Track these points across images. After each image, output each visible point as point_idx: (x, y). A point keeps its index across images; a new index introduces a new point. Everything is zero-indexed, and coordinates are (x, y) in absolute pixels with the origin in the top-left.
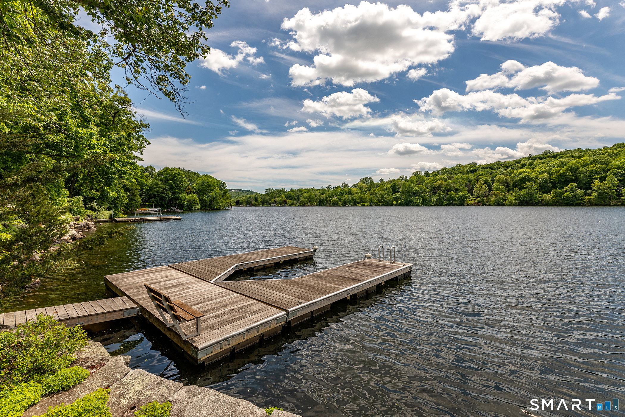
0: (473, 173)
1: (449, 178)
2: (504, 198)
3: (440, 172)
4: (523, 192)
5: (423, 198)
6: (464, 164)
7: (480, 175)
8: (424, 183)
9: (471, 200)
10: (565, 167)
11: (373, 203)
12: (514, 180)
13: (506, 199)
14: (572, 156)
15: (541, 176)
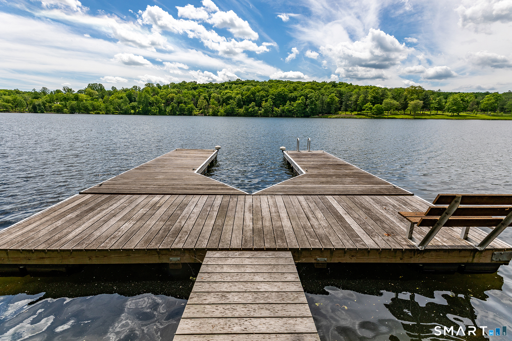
0: (195, 90)
1: (179, 92)
2: (217, 111)
3: (169, 86)
4: (228, 107)
5: (159, 109)
6: (188, 82)
7: (201, 92)
8: (159, 95)
9: (197, 111)
10: (250, 91)
11: (109, 111)
12: (222, 97)
13: (219, 112)
14: (252, 85)
15: (237, 96)
